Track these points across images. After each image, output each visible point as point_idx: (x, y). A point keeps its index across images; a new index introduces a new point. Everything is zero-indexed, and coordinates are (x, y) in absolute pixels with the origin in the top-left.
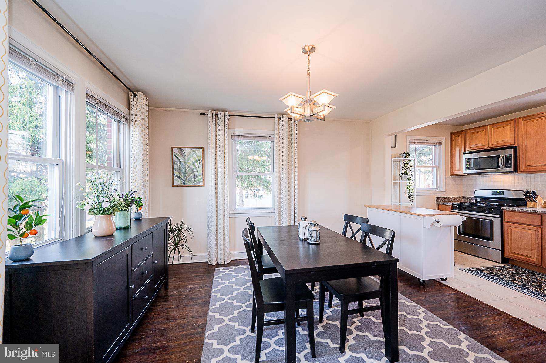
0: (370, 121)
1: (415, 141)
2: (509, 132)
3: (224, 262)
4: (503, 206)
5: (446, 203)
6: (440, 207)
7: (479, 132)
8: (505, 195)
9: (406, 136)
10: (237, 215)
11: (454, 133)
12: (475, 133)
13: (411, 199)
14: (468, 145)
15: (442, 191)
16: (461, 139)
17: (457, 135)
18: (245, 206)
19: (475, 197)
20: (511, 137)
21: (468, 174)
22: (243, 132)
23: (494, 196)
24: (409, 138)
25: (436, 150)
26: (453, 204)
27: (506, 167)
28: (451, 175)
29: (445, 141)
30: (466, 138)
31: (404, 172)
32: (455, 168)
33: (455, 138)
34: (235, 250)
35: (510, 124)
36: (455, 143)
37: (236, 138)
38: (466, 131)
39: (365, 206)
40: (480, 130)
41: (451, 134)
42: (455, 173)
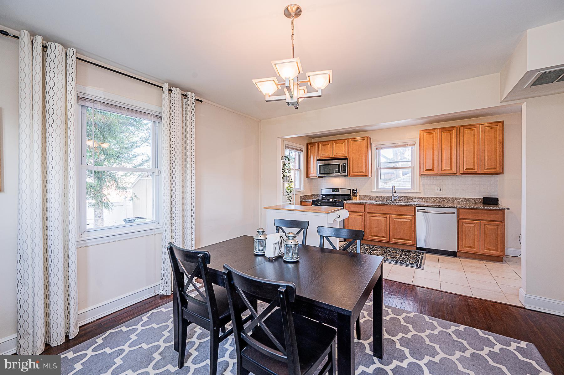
0: (261, 120)
1: (289, 146)
2: (344, 147)
3: (67, 337)
4: (345, 200)
5: (307, 200)
6: (303, 204)
7: (326, 145)
8: (340, 192)
9: (284, 141)
10: (90, 243)
11: (309, 143)
12: (324, 145)
13: (289, 199)
14: (319, 154)
15: (303, 190)
16: (314, 149)
17: (312, 145)
18: (106, 224)
19: (322, 194)
20: (345, 151)
21: (319, 177)
22: (103, 97)
23: (334, 193)
24: (286, 142)
25: (299, 155)
26: (313, 201)
27: (343, 172)
28: (307, 177)
29: (304, 148)
30: (318, 149)
31: (284, 173)
32: (310, 171)
33: (310, 148)
34: (86, 307)
35: (344, 142)
36: (310, 151)
37: (87, 104)
38: (318, 143)
39: (264, 208)
40: (327, 143)
41: (307, 144)
42: (310, 176)
